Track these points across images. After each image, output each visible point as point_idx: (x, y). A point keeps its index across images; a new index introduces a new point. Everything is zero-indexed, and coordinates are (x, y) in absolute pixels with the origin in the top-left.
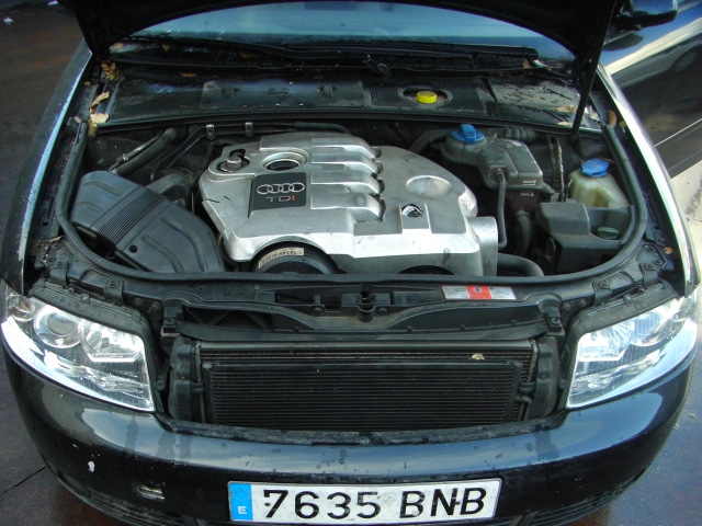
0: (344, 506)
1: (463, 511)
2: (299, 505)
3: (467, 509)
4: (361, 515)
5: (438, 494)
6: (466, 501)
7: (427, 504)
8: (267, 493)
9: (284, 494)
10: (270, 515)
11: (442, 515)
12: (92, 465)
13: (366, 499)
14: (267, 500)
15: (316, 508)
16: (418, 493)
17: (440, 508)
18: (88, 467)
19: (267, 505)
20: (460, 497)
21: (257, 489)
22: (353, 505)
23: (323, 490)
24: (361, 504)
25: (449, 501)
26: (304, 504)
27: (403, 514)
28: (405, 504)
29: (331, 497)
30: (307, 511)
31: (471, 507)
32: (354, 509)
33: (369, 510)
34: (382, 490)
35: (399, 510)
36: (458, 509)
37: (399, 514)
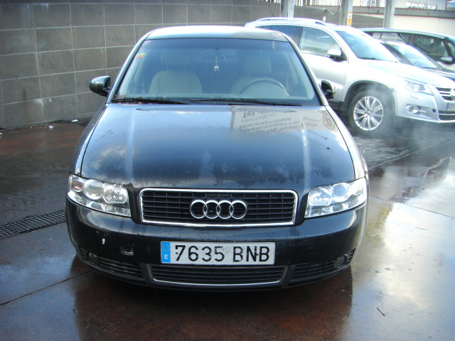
0: (209, 254)
1: (261, 260)
2: (190, 254)
3: (262, 259)
4: (216, 260)
5: (249, 249)
6: (261, 254)
7: (244, 254)
8: (177, 247)
9: (184, 247)
10: (178, 260)
11: (251, 262)
12: (104, 240)
13: (218, 250)
14: (177, 251)
15: (197, 255)
16: (240, 248)
17: (250, 257)
18: (102, 242)
19: (177, 253)
20: (258, 252)
21: (173, 244)
22: (213, 253)
23: (200, 245)
24: (217, 253)
25: (253, 253)
26: (193, 253)
27: (235, 260)
28: (235, 254)
29: (203, 249)
30: (193, 257)
31: (264, 257)
32: (214, 256)
33: (219, 257)
34: (224, 245)
35: (232, 257)
36: (258, 257)
37: (232, 260)
